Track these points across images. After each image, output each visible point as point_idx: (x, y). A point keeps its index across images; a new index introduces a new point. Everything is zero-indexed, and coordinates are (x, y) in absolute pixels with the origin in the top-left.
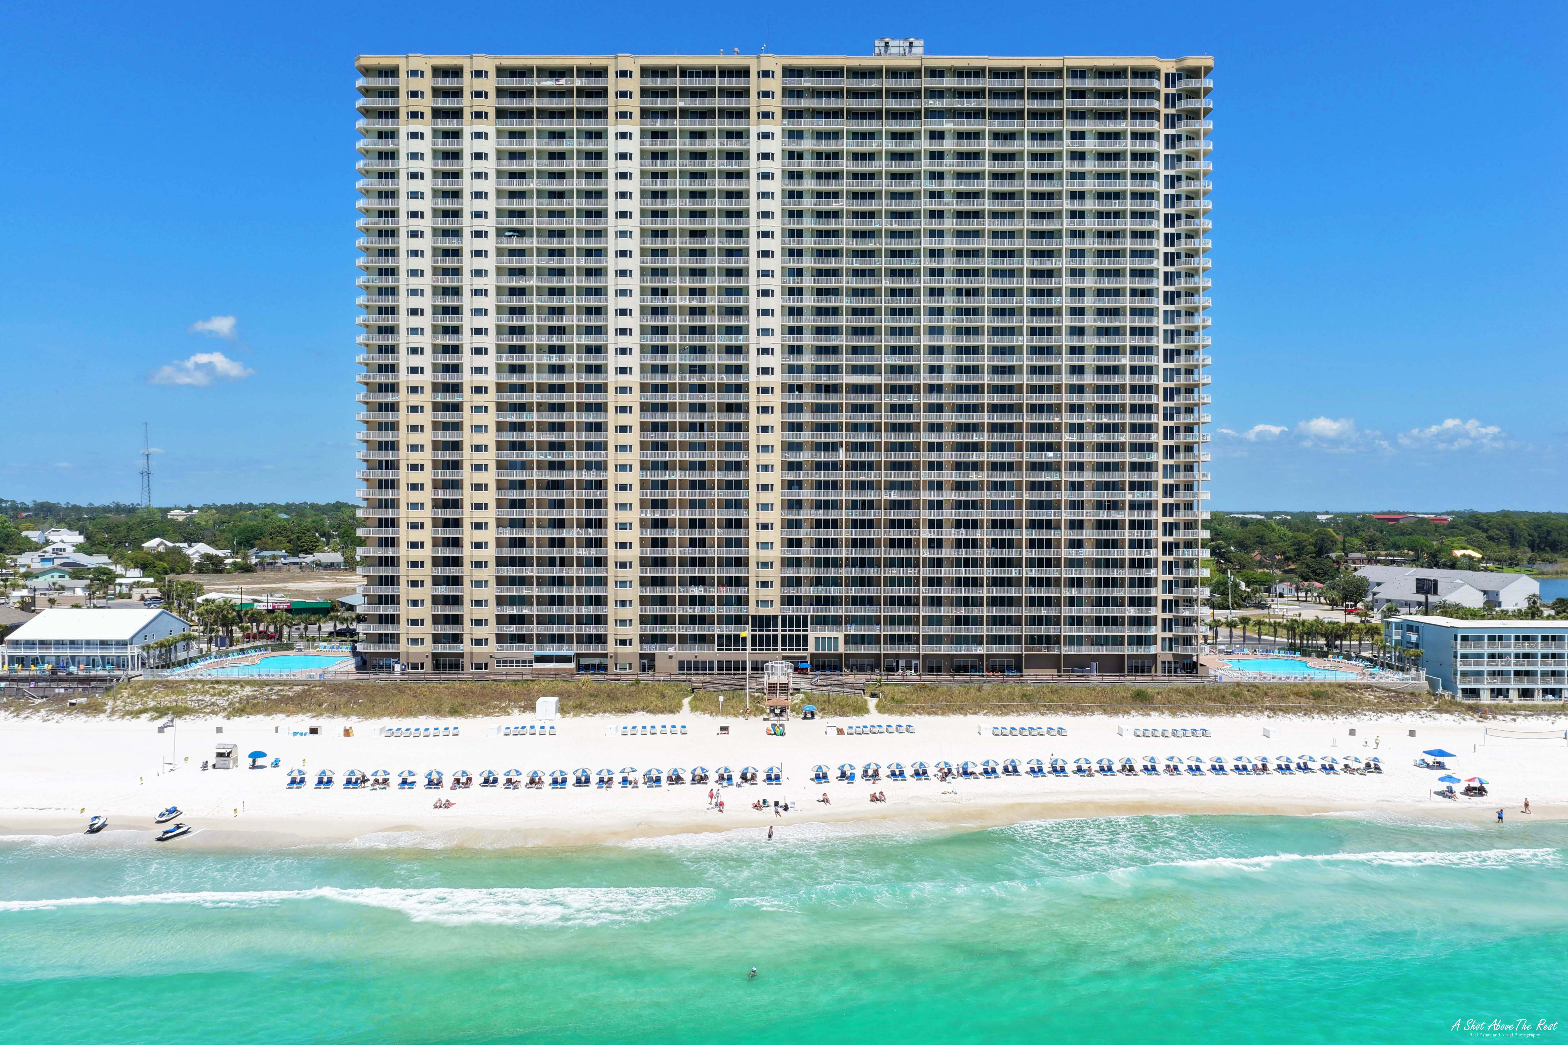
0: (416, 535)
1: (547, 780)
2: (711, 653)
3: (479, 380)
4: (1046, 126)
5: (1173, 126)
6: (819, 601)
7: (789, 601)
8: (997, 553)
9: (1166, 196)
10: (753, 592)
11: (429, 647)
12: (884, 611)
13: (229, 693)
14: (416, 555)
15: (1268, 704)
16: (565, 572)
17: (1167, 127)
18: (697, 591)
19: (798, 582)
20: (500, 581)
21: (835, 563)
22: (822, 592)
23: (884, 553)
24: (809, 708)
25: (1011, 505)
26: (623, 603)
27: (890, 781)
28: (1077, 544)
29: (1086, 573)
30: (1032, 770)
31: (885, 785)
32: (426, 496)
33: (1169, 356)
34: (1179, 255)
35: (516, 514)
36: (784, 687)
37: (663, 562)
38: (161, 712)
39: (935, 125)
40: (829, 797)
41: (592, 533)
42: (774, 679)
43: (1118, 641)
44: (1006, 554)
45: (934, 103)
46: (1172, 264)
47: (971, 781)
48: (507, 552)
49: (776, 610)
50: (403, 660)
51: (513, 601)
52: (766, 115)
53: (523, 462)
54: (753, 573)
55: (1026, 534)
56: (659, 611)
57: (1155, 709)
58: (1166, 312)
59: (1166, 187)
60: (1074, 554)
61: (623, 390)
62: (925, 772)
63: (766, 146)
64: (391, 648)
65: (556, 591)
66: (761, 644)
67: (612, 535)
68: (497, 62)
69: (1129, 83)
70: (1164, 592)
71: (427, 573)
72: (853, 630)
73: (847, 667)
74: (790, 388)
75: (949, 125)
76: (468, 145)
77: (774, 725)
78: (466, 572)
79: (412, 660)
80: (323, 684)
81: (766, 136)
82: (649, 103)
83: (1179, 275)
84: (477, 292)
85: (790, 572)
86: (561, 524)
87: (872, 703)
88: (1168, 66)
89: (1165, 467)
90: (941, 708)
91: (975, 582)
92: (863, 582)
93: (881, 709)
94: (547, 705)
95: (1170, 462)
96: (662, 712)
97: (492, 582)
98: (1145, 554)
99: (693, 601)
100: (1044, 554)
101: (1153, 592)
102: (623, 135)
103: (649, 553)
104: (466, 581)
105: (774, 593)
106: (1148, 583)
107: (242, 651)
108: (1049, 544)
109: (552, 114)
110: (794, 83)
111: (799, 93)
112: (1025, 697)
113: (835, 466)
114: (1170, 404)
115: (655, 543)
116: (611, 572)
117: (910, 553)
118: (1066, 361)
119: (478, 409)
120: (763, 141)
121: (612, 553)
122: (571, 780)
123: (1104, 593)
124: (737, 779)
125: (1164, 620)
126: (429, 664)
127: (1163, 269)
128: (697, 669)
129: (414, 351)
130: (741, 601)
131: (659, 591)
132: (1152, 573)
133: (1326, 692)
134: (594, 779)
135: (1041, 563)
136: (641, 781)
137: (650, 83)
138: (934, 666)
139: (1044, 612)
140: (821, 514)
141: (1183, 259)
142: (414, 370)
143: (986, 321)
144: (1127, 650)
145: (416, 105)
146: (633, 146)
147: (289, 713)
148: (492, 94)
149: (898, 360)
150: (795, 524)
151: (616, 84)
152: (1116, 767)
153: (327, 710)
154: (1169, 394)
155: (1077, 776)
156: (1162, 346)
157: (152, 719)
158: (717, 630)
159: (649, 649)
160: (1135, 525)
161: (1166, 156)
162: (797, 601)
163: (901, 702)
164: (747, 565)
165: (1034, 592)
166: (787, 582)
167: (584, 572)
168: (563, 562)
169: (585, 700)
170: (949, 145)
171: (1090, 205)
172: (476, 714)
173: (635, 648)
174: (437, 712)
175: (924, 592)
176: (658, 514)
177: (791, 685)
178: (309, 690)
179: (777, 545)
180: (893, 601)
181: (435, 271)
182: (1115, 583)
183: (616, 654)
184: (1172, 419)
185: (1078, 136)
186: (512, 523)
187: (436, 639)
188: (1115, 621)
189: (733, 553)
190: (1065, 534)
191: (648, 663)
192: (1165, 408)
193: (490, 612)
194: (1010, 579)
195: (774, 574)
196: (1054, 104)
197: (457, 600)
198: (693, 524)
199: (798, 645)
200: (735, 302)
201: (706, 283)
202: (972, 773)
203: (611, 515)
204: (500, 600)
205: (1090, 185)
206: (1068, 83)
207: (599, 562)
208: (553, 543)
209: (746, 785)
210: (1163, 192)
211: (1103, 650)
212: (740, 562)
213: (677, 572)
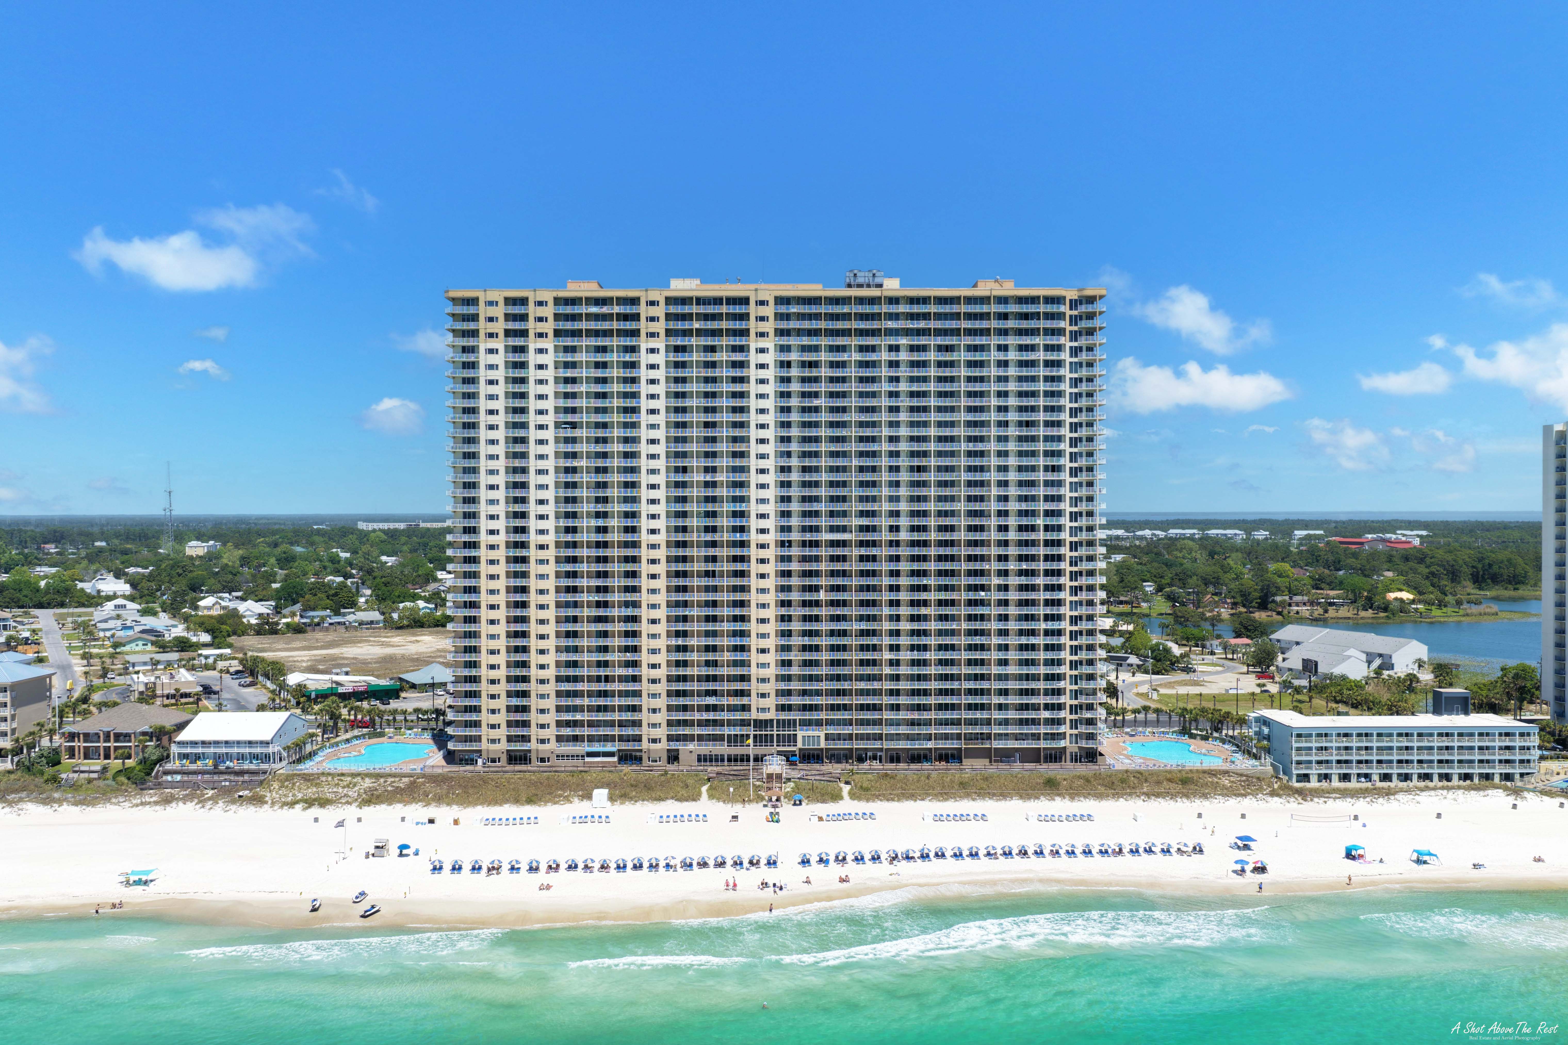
0: (494, 660)
1: (613, 865)
2: (723, 749)
3: (542, 539)
4: (979, 341)
5: (1076, 340)
6: (805, 708)
7: (782, 708)
8: (942, 670)
9: (1071, 394)
10: (754, 701)
11: (504, 746)
12: (855, 715)
13: (355, 785)
14: (493, 674)
15: (1145, 790)
16: (609, 687)
17: (1071, 340)
18: (711, 701)
19: (789, 693)
20: (559, 694)
21: (818, 678)
22: (808, 701)
23: (855, 670)
24: (798, 797)
25: (953, 633)
26: (654, 711)
27: (854, 864)
28: (1004, 663)
29: (1012, 685)
30: (955, 855)
31: (851, 868)
32: (501, 629)
33: (1074, 516)
34: (1081, 439)
35: (571, 642)
36: (779, 776)
37: (684, 679)
38: (309, 803)
39: (892, 341)
40: (811, 879)
41: (629, 656)
42: (770, 771)
43: (1036, 737)
44: (948, 670)
45: (891, 324)
46: (1076, 446)
47: (911, 864)
48: (564, 672)
49: (771, 715)
50: (484, 755)
51: (568, 709)
52: (762, 335)
53: (576, 602)
54: (754, 687)
55: (965, 655)
56: (681, 716)
57: (1059, 795)
58: (1071, 483)
59: (1071, 387)
60: (1001, 670)
61: (653, 546)
62: (879, 858)
63: (763, 358)
64: (474, 746)
65: (601, 702)
66: (761, 742)
67: (645, 658)
68: (555, 294)
69: (1042, 308)
70: (1071, 699)
71: (502, 688)
72: (832, 730)
73: (827, 758)
74: (782, 544)
75: (903, 341)
76: (533, 359)
77: (771, 813)
78: (533, 687)
79: (491, 756)
80: (424, 776)
81: (762, 351)
82: (672, 325)
83: (1081, 454)
84: (540, 472)
85: (783, 686)
86: (605, 649)
87: (846, 789)
88: (1071, 294)
89: (1071, 602)
90: (898, 795)
91: (926, 693)
92: (839, 693)
93: (853, 796)
94: (601, 794)
95: (1074, 598)
96: (687, 800)
97: (553, 695)
98: (1057, 670)
99: (708, 708)
100: (978, 670)
101: (1062, 699)
102: (652, 351)
103: (675, 672)
104: (533, 694)
105: (771, 702)
106: (1059, 692)
107: (348, 741)
108: (982, 662)
109: (597, 333)
110: (783, 309)
111: (787, 317)
112: (963, 785)
113: (817, 603)
114: (1074, 554)
115: (678, 664)
116: (645, 687)
117: (875, 671)
118: (994, 522)
119: (541, 562)
120: (760, 355)
121: (645, 672)
122: (630, 865)
123: (1025, 700)
124: (746, 864)
125: (1071, 721)
126: (504, 758)
127: (1069, 450)
128: (711, 761)
129: (492, 517)
130: (745, 708)
131: (682, 701)
132: (1062, 684)
133: (1192, 778)
134: (646, 865)
135: (976, 677)
136: (679, 866)
137: (673, 309)
138: (895, 757)
139: (978, 715)
140: (807, 641)
141: (1084, 443)
142: (492, 532)
143: (933, 492)
144: (1043, 744)
145: (492, 327)
146: (659, 359)
147: (406, 803)
148: (551, 319)
149: (865, 522)
150: (787, 648)
151: (647, 311)
152: (1015, 851)
153: (433, 800)
154: (1074, 546)
155: (987, 858)
156: (1069, 509)
157: (305, 809)
158: (727, 731)
159: (674, 745)
160: (1048, 648)
161: (1071, 363)
162: (789, 708)
163: (867, 790)
164: (749, 681)
165: (972, 700)
166: (780, 693)
167: (623, 687)
168: (607, 679)
169: (628, 790)
170: (903, 356)
171: (1012, 401)
172: (546, 802)
173: (664, 745)
174: (517, 801)
175: (886, 700)
176: (680, 642)
177: (784, 775)
178: (415, 782)
179: (773, 665)
180: (862, 708)
181: (508, 455)
182: (1033, 692)
183: (649, 750)
184: (1076, 565)
185: (1003, 348)
186: (568, 649)
187: (510, 739)
188: (1034, 722)
189: (739, 671)
190: (995, 655)
191: (673, 757)
192: (1071, 557)
193: (551, 718)
194: (952, 690)
195: (770, 687)
196: (984, 324)
197: (525, 709)
198: (708, 649)
199: (789, 741)
200: (739, 477)
201: (717, 462)
202: (913, 858)
203: (645, 643)
204: (559, 709)
205: (1012, 387)
206: (994, 308)
207: (635, 679)
208: (600, 664)
209: (753, 868)
210: (1069, 390)
211: (1024, 745)
212: (744, 678)
213: (695, 686)
